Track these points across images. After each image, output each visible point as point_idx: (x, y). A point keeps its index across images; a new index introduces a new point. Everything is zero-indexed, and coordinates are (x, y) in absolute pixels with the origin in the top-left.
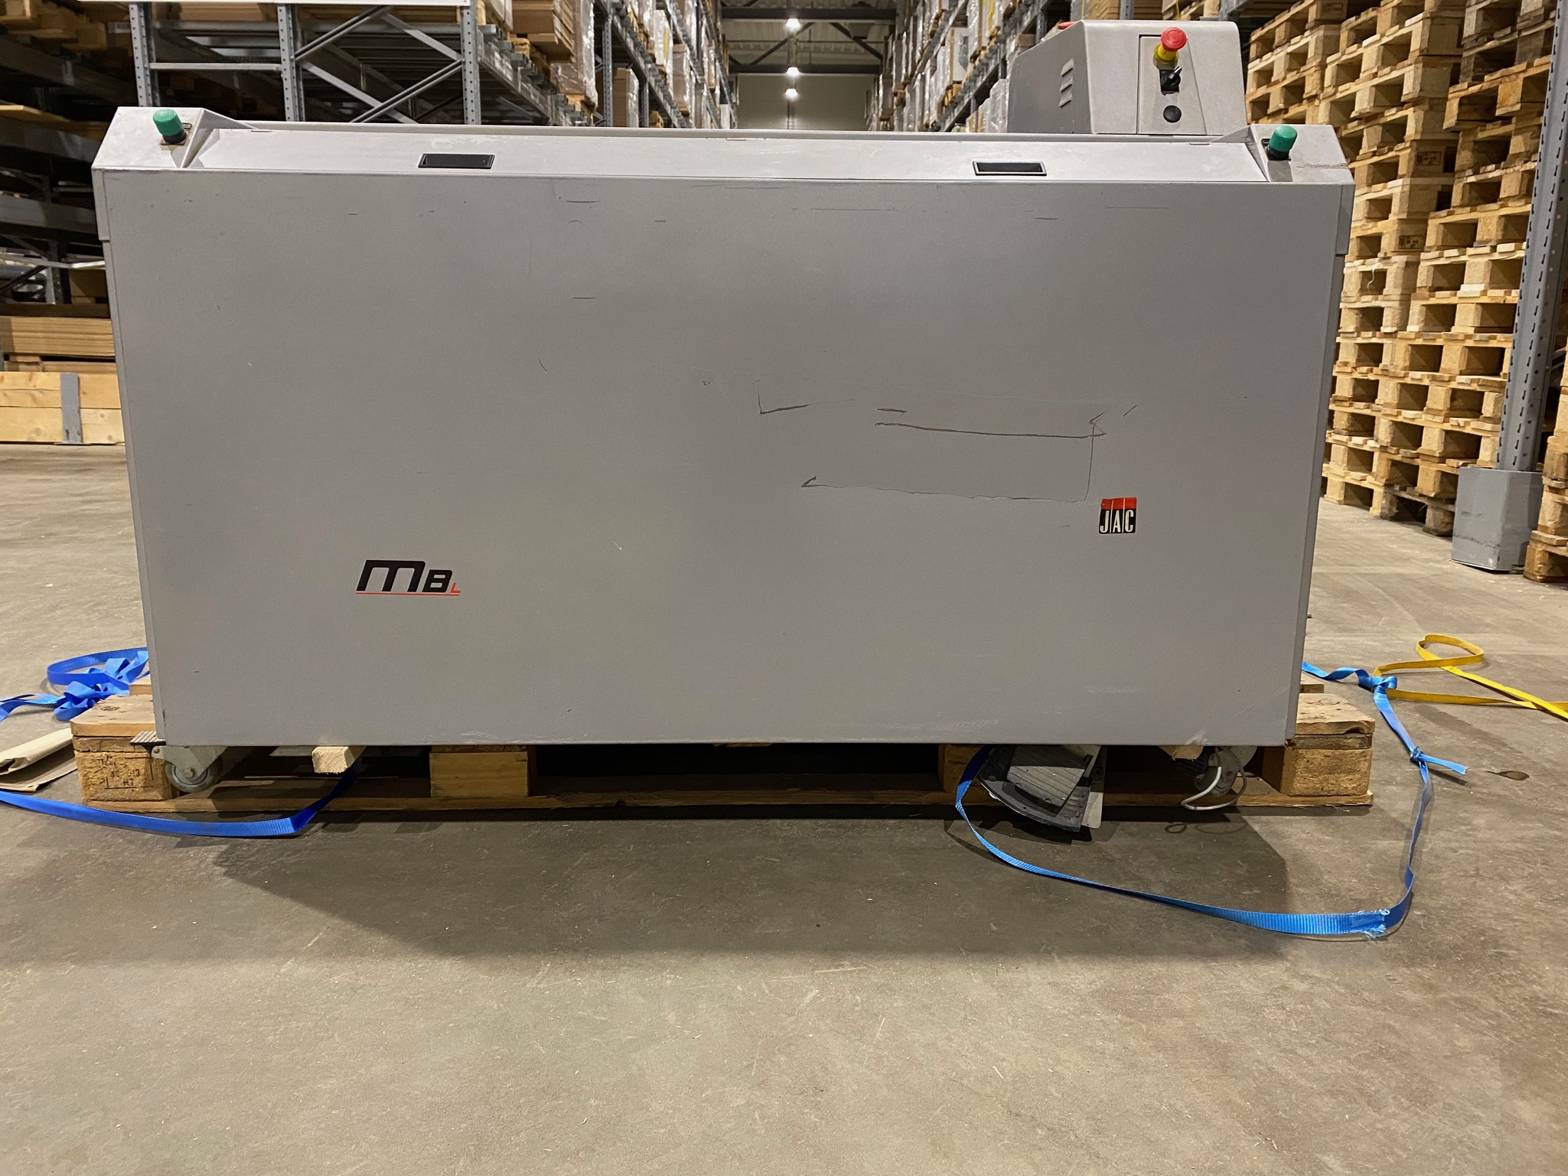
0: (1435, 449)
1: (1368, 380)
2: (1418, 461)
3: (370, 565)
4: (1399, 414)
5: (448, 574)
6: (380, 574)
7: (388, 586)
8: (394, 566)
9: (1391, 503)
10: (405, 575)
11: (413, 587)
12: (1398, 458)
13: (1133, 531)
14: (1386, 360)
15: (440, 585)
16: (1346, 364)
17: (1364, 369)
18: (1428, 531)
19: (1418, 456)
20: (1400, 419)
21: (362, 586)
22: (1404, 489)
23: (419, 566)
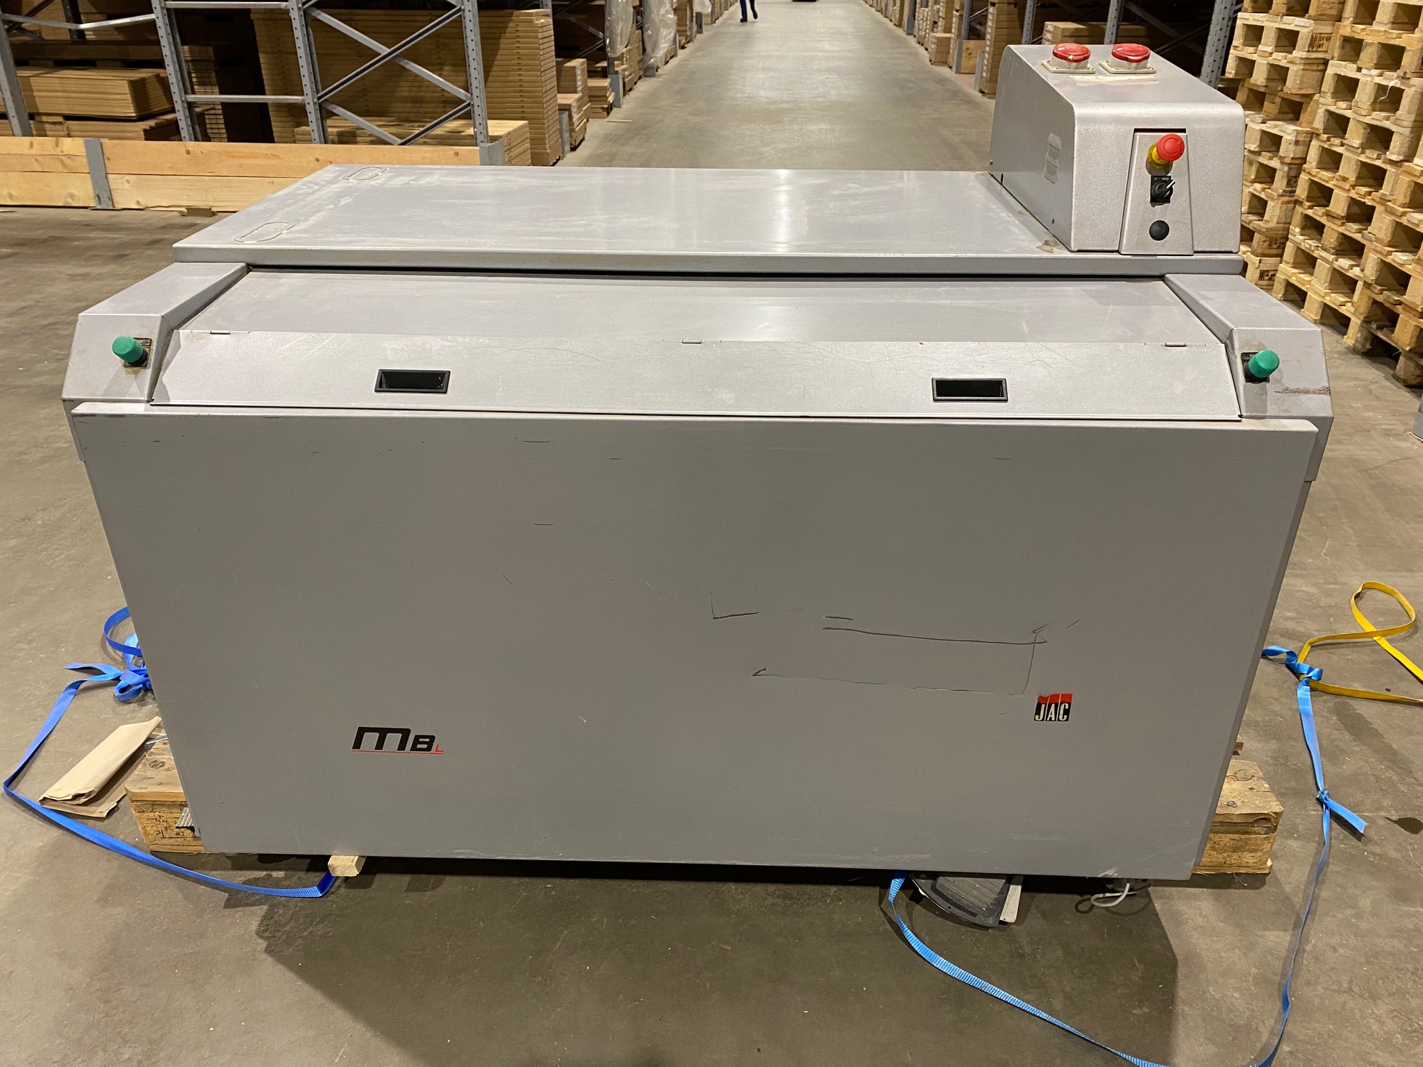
0: (1419, 303)
1: (1364, 203)
2: (1399, 309)
3: (362, 731)
4: (1390, 253)
5: (432, 738)
6: (371, 739)
7: (380, 746)
8: (383, 732)
9: (1366, 339)
10: (393, 740)
11: (402, 747)
12: (1380, 298)
13: (1067, 720)
14: (1385, 190)
15: (425, 746)
16: (1345, 179)
17: (1364, 189)
18: (1396, 378)
19: (1400, 303)
20: (1389, 259)
21: (357, 745)
22: (1380, 328)
23: (405, 733)
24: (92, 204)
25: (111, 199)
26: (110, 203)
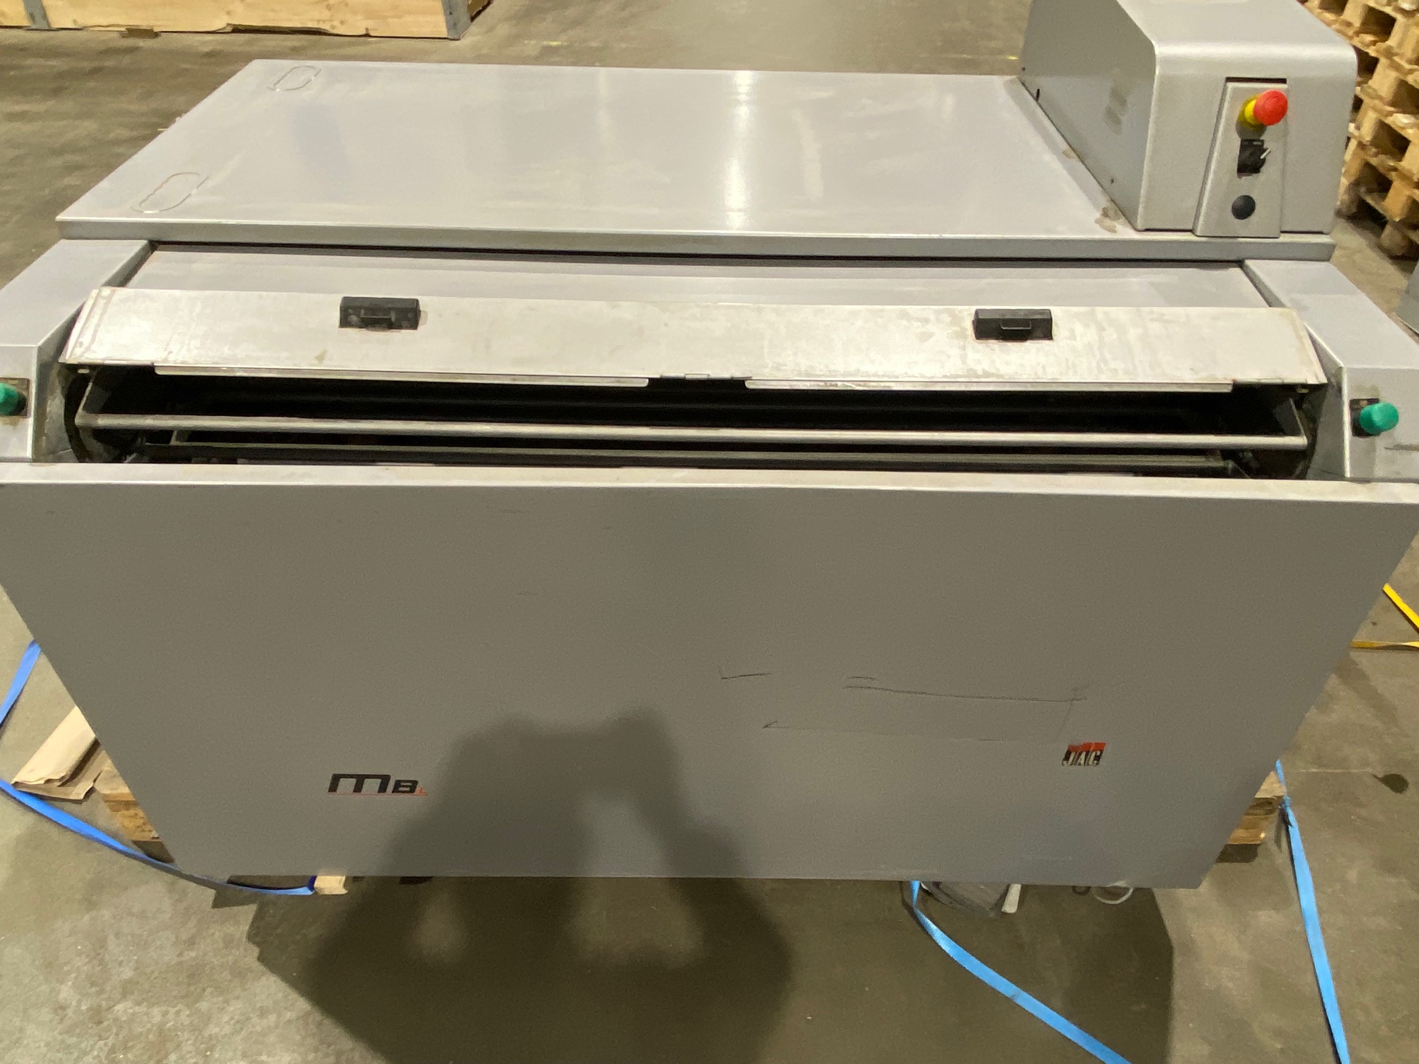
0: (1415, 172)
1: (1367, 53)
2: (1393, 175)
3: (336, 779)
4: (1391, 114)
5: (415, 783)
6: (347, 785)
7: (358, 789)
8: (360, 780)
9: (1352, 202)
10: (372, 785)
11: (383, 789)
12: (1374, 161)
13: (1097, 764)
14: (1392, 41)
15: (408, 789)
16: (1349, 24)
17: (1369, 38)
18: (1381, 248)
19: (1395, 169)
20: (1389, 120)
21: (333, 788)
22: (1370, 191)
23: (385, 779)
24: (25, 23)
25: (45, 17)
26: (45, 22)
